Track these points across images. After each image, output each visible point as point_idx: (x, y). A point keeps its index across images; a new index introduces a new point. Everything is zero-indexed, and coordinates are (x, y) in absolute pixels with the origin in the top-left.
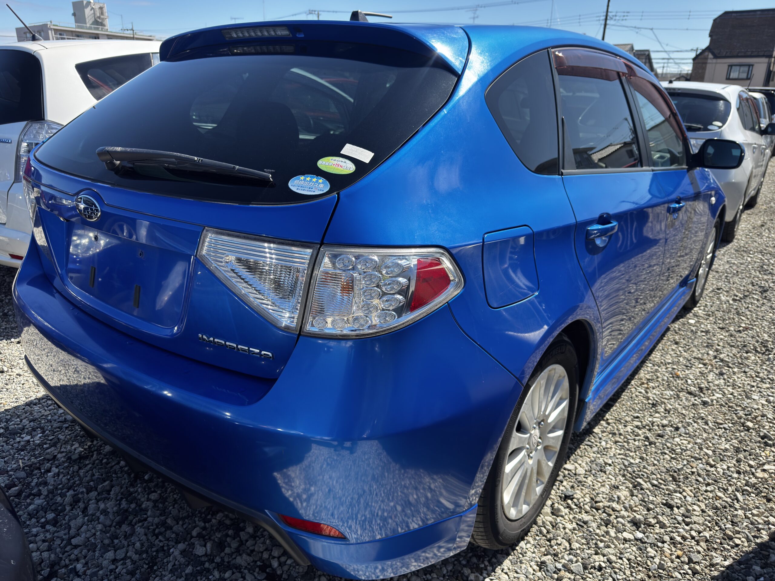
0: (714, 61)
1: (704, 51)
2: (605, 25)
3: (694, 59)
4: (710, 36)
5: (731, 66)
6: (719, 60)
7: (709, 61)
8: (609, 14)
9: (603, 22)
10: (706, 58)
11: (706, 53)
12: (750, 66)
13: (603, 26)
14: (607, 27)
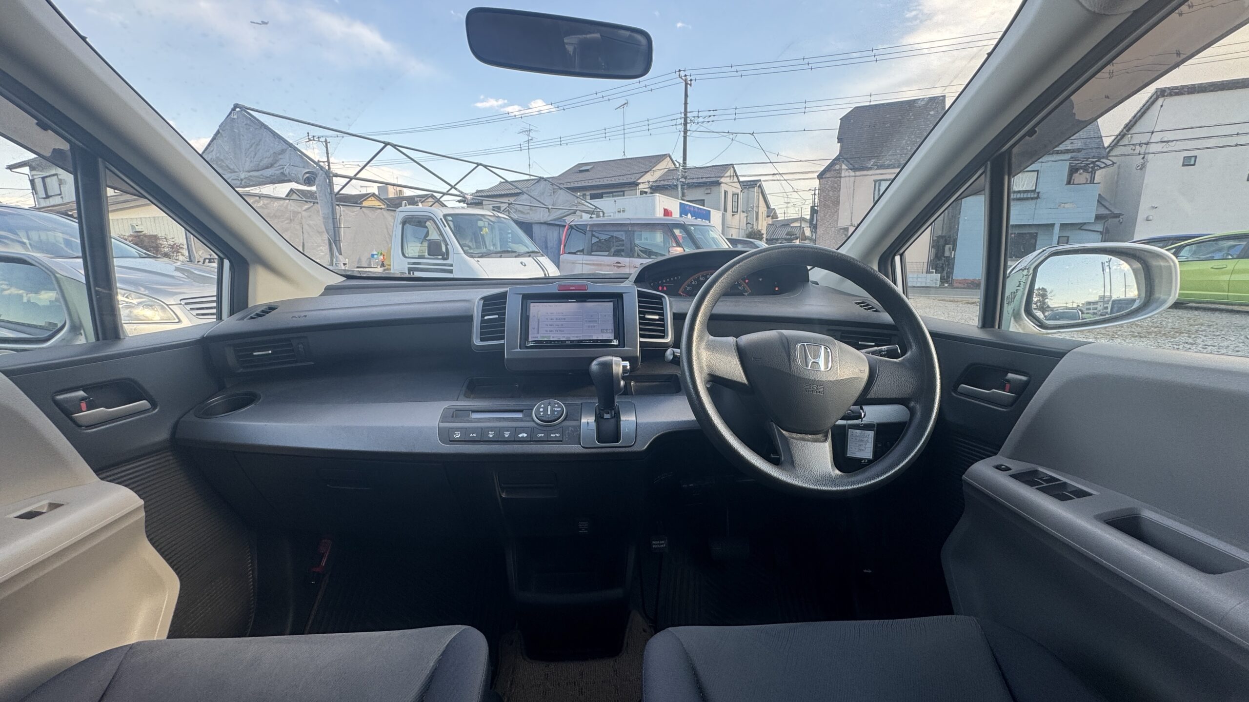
0: (852, 173)
1: (833, 162)
2: (685, 131)
3: (820, 177)
4: (840, 140)
5: (878, 183)
6: (858, 173)
7: (844, 174)
8: (689, 115)
10: (840, 171)
11: (837, 167)
13: (682, 133)
14: (688, 133)
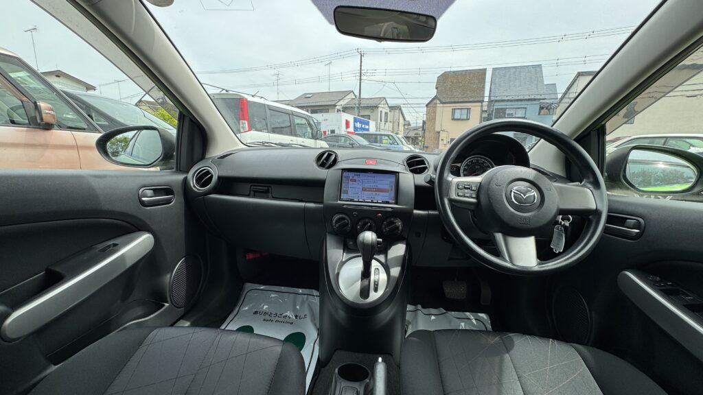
0: (441, 105)
1: (434, 99)
2: (361, 80)
3: (427, 106)
4: (437, 88)
5: (454, 110)
6: (445, 105)
7: (438, 105)
8: (362, 71)
9: (358, 78)
10: (436, 104)
11: (435, 101)
12: (469, 109)
13: (359, 81)
